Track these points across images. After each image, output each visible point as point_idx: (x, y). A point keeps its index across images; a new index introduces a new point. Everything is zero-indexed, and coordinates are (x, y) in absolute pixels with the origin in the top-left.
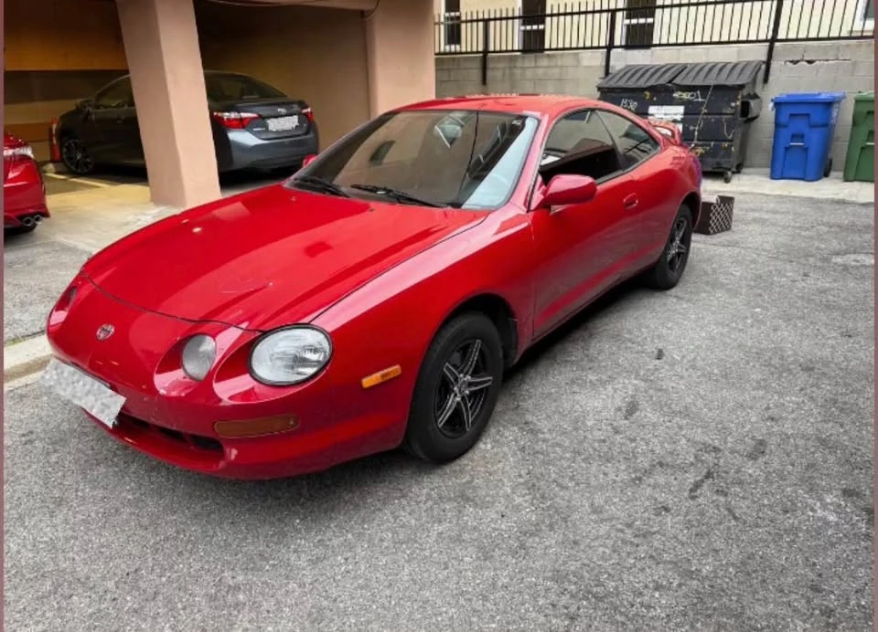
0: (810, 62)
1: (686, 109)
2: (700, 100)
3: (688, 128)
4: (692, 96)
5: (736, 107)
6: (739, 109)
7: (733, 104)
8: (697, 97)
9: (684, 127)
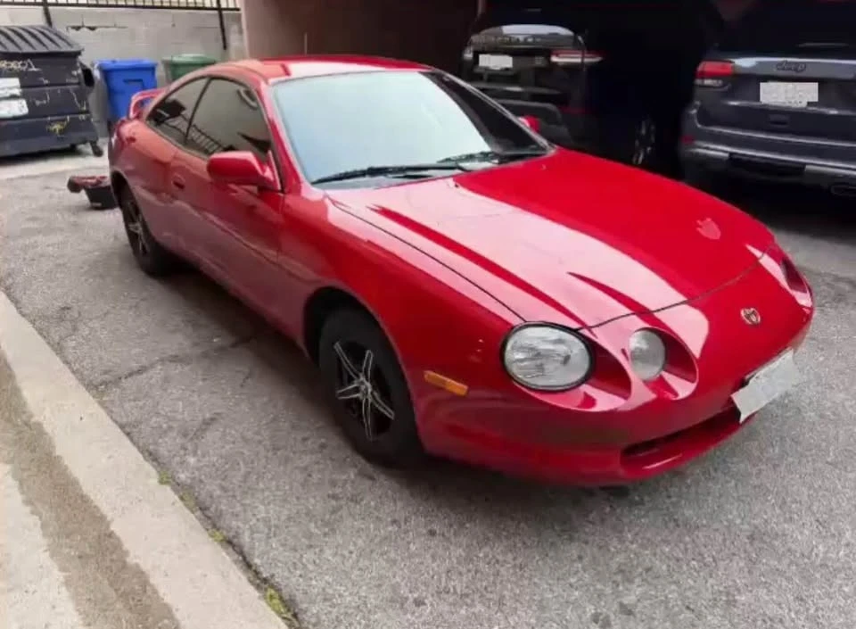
0: (92, 29)
1: (21, 81)
2: (34, 69)
3: (34, 103)
4: (23, 65)
5: (78, 75)
6: (82, 76)
7: (75, 73)
8: (29, 66)
9: (28, 104)
